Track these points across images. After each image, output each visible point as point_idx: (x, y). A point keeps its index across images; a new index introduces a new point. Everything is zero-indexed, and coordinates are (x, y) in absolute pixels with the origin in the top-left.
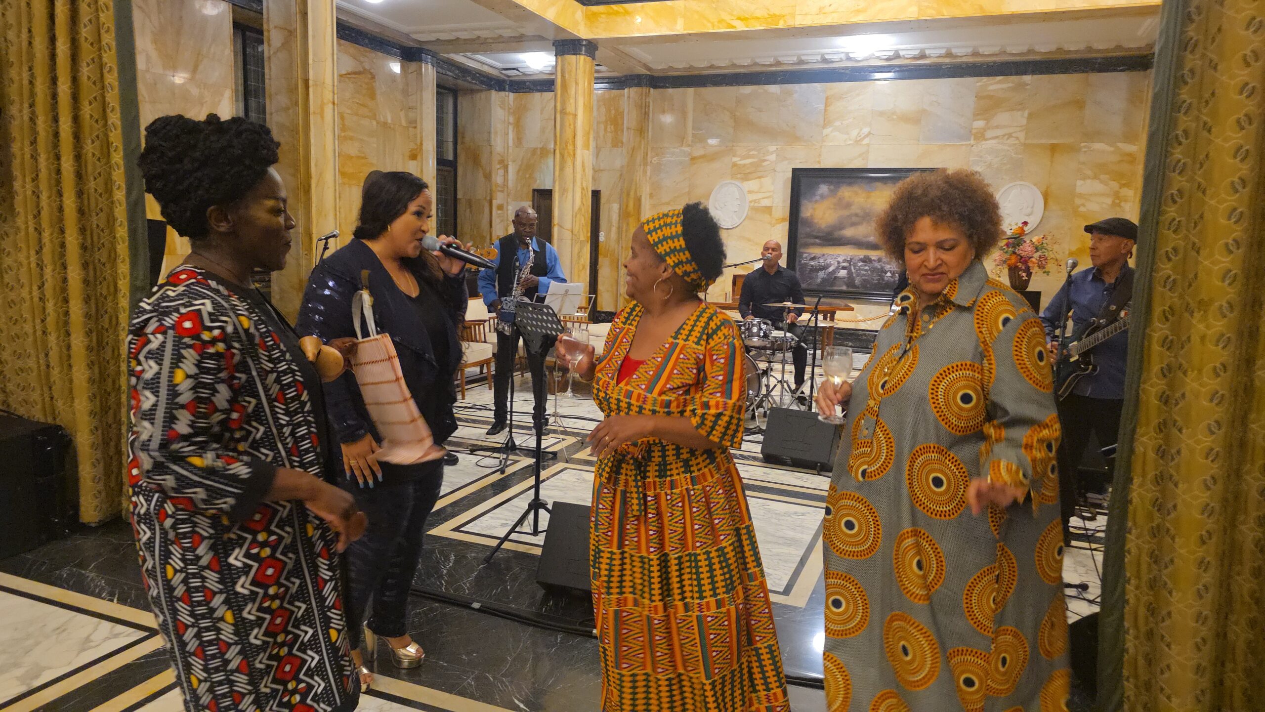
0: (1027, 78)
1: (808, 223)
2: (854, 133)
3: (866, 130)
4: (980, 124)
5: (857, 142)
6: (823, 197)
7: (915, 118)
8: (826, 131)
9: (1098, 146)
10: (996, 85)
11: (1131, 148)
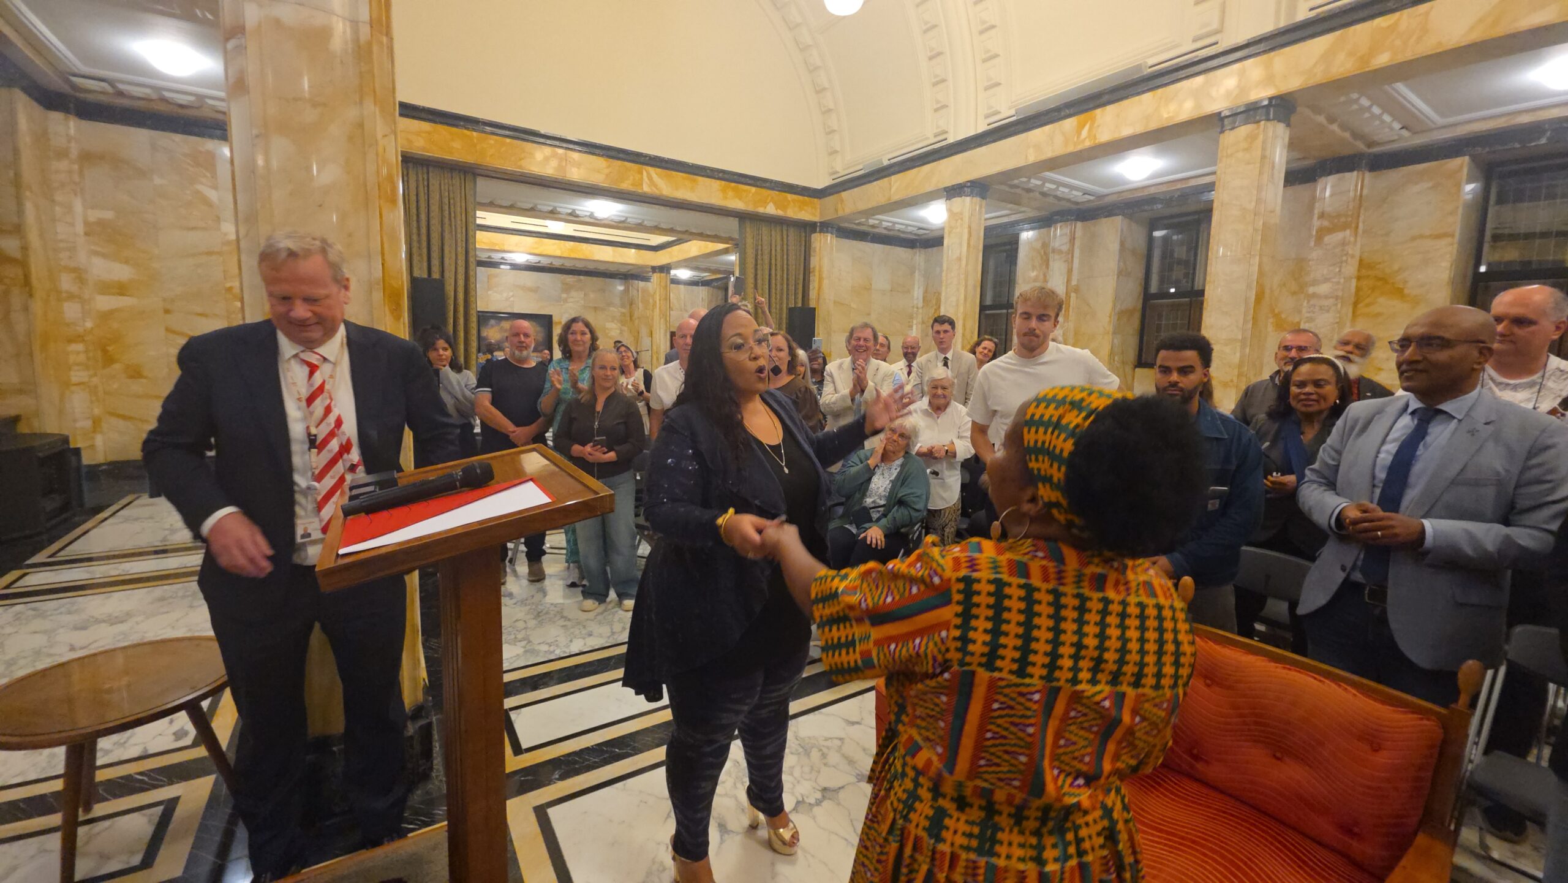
0: (582, 277)
1: (485, 339)
2: (505, 295)
3: (511, 294)
4: (564, 296)
5: (507, 299)
6: (492, 326)
7: (535, 290)
8: (489, 292)
9: (611, 309)
10: (570, 279)
11: (623, 310)
